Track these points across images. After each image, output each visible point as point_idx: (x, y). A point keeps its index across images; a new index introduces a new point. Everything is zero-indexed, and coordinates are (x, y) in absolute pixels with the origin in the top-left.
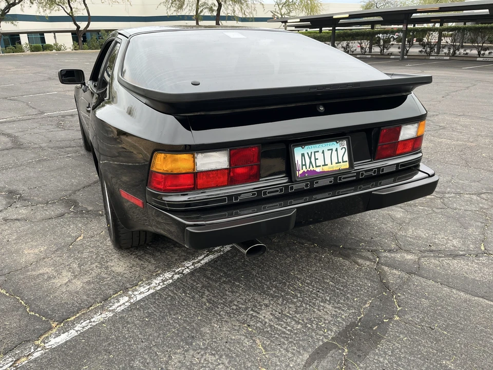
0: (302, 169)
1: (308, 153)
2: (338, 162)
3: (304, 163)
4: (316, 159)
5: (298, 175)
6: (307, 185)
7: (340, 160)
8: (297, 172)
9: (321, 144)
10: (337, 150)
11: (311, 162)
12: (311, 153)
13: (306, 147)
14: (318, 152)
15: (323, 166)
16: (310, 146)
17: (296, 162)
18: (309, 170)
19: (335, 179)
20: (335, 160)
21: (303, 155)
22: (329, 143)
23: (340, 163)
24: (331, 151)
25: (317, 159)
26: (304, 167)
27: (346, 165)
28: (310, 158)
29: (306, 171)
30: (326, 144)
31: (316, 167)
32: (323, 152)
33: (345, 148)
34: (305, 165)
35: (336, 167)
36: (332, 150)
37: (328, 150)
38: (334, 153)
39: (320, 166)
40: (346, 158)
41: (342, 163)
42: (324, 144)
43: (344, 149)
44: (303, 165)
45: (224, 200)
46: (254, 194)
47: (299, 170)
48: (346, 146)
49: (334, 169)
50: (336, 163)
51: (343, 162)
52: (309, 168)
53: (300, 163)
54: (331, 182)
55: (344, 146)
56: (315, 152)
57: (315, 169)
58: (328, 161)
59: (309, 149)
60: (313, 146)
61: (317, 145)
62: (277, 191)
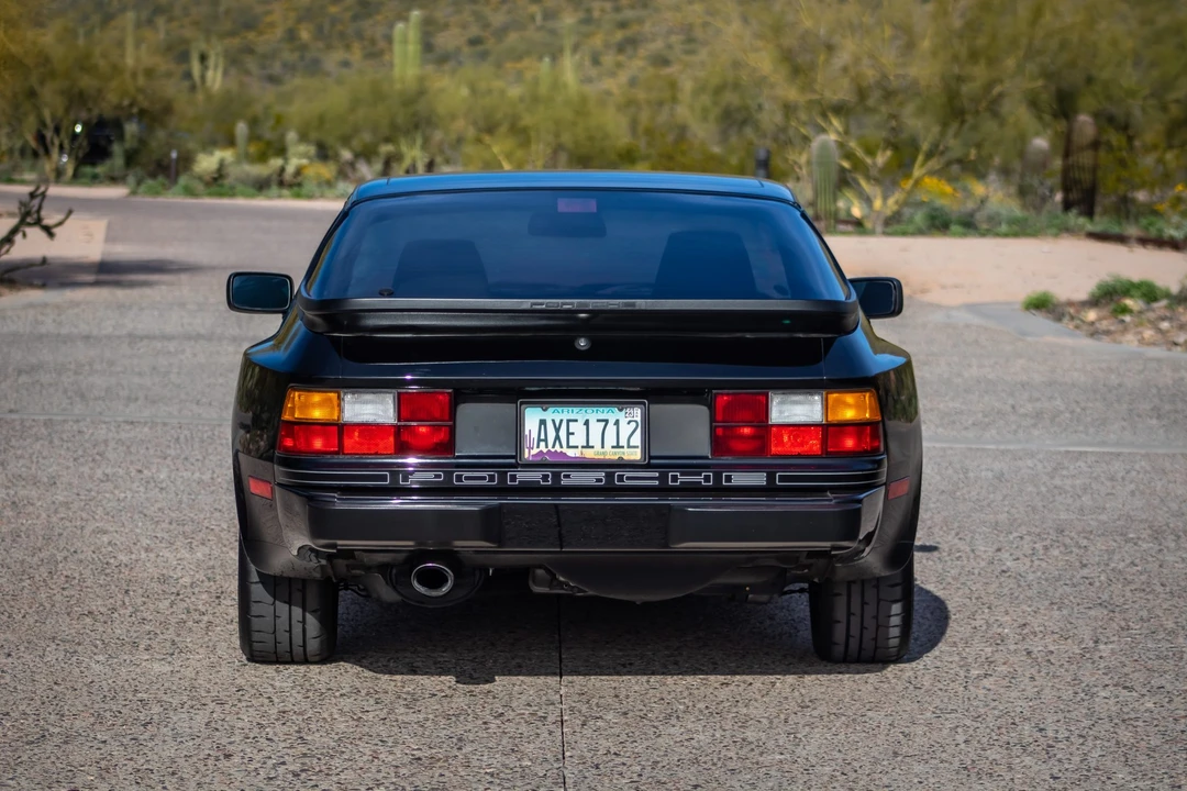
0: (538, 447)
1: (553, 421)
2: (618, 446)
3: (542, 437)
4: (569, 434)
5: (526, 456)
6: (545, 478)
7: (623, 442)
8: (527, 451)
9: (584, 409)
10: (617, 423)
11: (557, 438)
12: (561, 421)
13: (551, 410)
14: (576, 421)
15: (583, 447)
16: (560, 409)
17: (527, 433)
18: (553, 450)
19: (610, 476)
20: (610, 440)
21: (543, 422)
22: (601, 409)
23: (623, 447)
24: (604, 423)
25: (573, 434)
26: (542, 444)
27: (636, 455)
28: (557, 430)
29: (545, 450)
30: (595, 409)
31: (568, 447)
32: (587, 423)
33: (636, 422)
34: (546, 440)
35: (611, 455)
36: (606, 421)
37: (598, 421)
38: (611, 428)
39: (577, 447)
40: (637, 440)
41: (626, 449)
42: (589, 410)
43: (633, 425)
44: (539, 440)
45: (384, 478)
46: (439, 476)
47: (530, 448)
48: (639, 419)
49: (607, 457)
50: (613, 447)
51: (629, 447)
52: (554, 447)
53: (535, 435)
54: (599, 480)
55: (635, 419)
56: (568, 421)
57: (565, 450)
58: (595, 440)
59: (556, 414)
60: (565, 409)
61: (576, 410)
62: (484, 478)
